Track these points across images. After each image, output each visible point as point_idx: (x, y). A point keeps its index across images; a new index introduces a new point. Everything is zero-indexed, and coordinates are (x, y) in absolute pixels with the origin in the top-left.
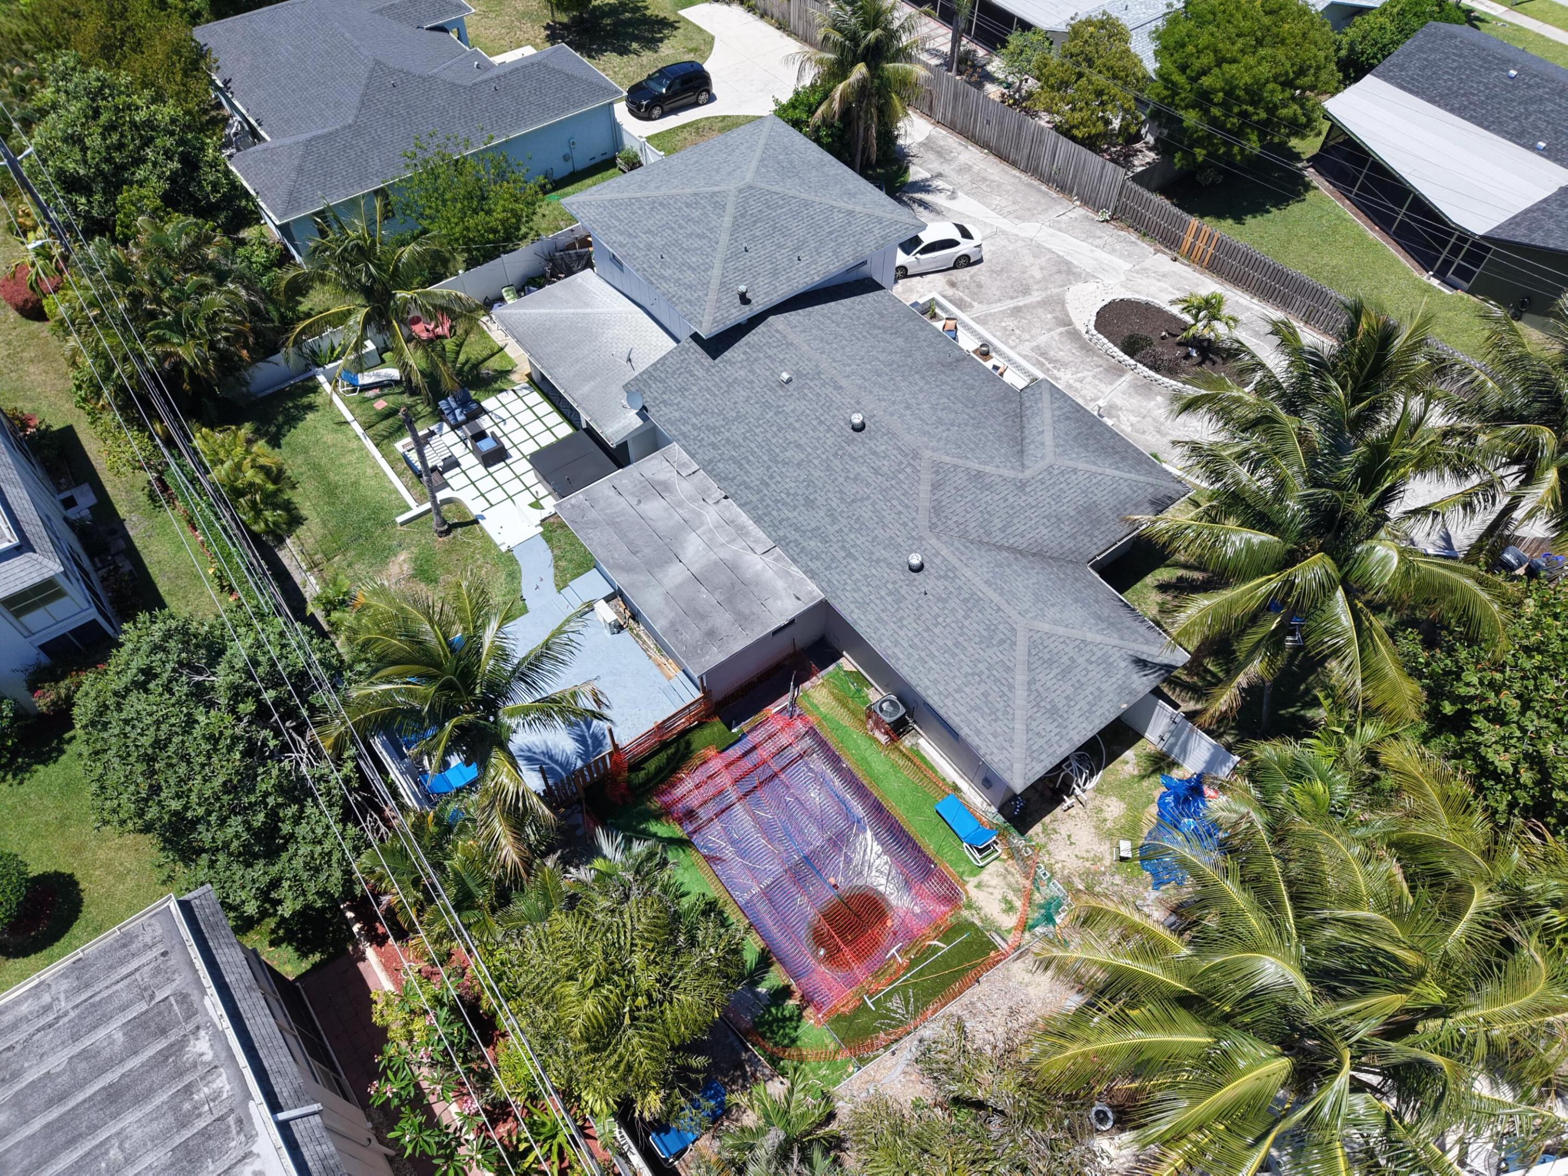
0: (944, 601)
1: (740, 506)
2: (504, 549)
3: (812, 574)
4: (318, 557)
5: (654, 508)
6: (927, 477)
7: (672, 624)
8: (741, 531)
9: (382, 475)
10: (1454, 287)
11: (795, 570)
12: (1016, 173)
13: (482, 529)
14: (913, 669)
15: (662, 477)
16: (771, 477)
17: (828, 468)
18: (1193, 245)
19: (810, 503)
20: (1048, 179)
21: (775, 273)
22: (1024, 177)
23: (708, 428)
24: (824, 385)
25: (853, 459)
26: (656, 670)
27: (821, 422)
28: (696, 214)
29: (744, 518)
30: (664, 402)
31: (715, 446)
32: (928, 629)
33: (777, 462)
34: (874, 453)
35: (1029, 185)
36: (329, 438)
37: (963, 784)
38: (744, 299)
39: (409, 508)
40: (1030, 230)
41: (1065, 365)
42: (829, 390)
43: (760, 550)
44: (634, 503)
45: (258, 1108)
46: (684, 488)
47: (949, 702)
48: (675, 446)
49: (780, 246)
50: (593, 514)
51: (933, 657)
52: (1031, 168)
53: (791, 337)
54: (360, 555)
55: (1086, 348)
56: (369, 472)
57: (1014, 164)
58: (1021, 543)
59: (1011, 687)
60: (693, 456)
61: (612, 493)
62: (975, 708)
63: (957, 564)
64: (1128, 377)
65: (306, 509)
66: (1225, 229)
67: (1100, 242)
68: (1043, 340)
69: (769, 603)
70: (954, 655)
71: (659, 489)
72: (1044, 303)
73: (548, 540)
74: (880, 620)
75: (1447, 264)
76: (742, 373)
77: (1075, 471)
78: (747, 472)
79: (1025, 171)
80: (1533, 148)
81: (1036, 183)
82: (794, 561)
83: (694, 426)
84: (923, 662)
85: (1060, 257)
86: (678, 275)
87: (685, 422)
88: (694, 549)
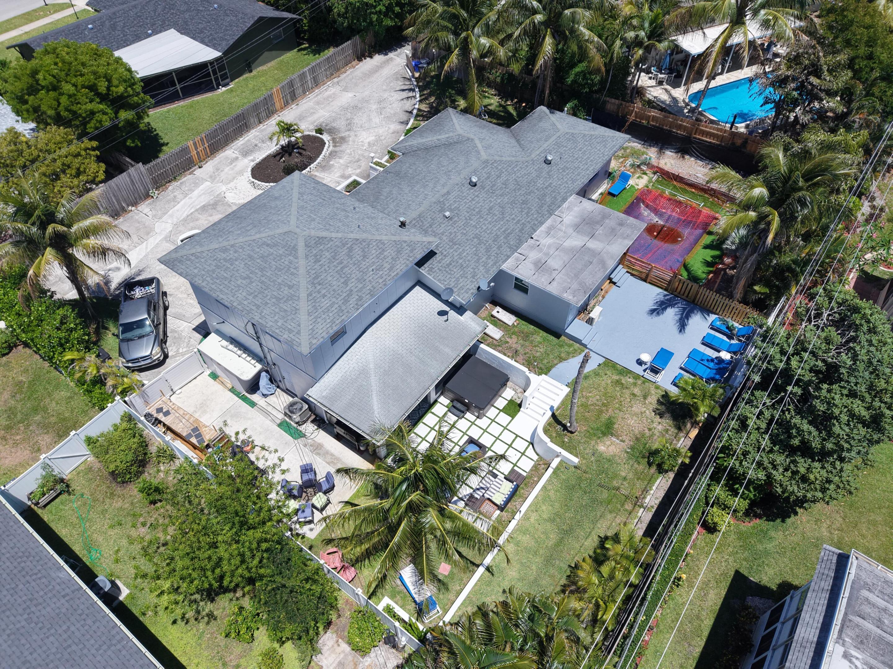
1: (535, 231)
2: (569, 389)
3: (564, 200)
5: (555, 263)
6: (497, 159)
8: (551, 228)
11: (566, 205)
13: (558, 408)
15: (532, 266)
16: (513, 219)
17: (501, 196)
18: (198, 153)
19: (524, 203)
23: (487, 251)
25: (494, 185)
27: (473, 200)
29: (543, 228)
30: (473, 277)
31: (499, 247)
32: (577, 159)
33: (503, 218)
34: (488, 177)
38: (403, 225)
39: (562, 460)
42: (451, 197)
43: (560, 219)
44: (557, 272)
48: (505, 266)
50: (575, 286)
51: (588, 158)
59: (591, 135)
60: (509, 257)
61: (554, 283)
62: (605, 146)
70: (585, 151)
71: (540, 266)
73: (550, 369)
76: (445, 238)
78: (513, 230)
82: (559, 207)
83: (489, 257)
84: (591, 161)
85: (197, 210)
86: (389, 259)
87: (486, 264)
88: (575, 241)
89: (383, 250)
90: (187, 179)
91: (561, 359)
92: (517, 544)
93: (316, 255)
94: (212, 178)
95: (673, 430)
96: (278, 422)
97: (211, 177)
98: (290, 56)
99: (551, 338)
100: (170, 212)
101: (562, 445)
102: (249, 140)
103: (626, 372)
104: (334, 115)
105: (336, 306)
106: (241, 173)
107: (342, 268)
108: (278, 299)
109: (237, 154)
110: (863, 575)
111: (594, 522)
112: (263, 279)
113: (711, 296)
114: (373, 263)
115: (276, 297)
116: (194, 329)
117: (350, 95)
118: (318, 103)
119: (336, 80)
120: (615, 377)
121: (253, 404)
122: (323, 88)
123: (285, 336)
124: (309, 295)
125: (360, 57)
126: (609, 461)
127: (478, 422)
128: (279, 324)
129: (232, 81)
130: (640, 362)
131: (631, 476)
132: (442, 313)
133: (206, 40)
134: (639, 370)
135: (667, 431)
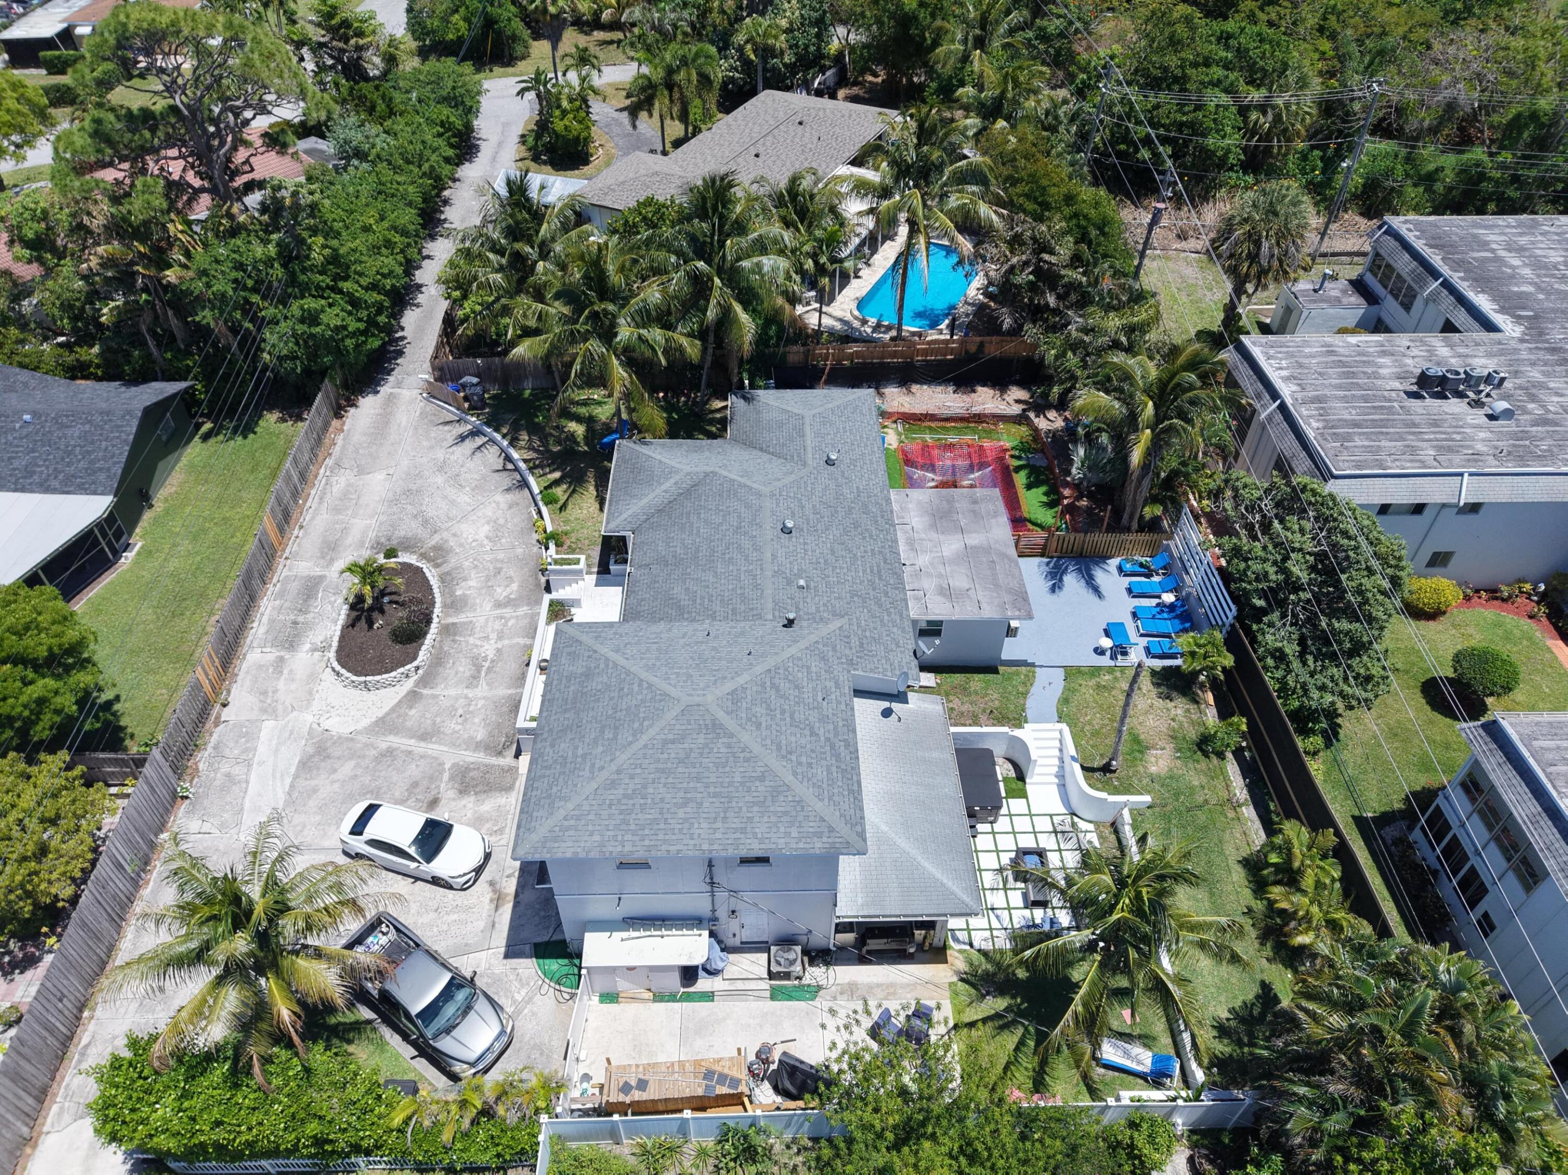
1: (899, 554)
2: (1065, 724)
3: (888, 501)
5: (960, 581)
8: (911, 543)
11: (895, 507)
13: (1079, 755)
15: (940, 599)
16: (866, 552)
18: (211, 682)
19: (856, 525)
23: (880, 606)
25: (808, 520)
27: (805, 550)
29: (902, 547)
30: (897, 645)
31: (886, 594)
33: (855, 556)
42: (782, 559)
44: (973, 592)
46: (929, 584)
48: (913, 614)
50: (1007, 597)
51: (861, 437)
53: (770, 605)
60: (906, 600)
61: (984, 605)
71: (948, 593)
73: (1024, 713)
76: (826, 615)
78: (878, 566)
82: (891, 512)
83: (889, 614)
84: (867, 439)
85: (296, 777)
86: (824, 675)
87: (893, 621)
88: (952, 545)
89: (808, 668)
90: (215, 736)
91: (1025, 695)
93: (749, 720)
94: (269, 710)
95: (1192, 707)
96: (768, 994)
97: (264, 711)
98: (195, 451)
99: (990, 677)
100: (247, 805)
101: (1116, 791)
102: (272, 621)
103: (1095, 671)
104: (383, 518)
105: (834, 769)
106: (313, 678)
107: (792, 717)
108: (762, 804)
109: (272, 655)
111: (1222, 853)
112: (712, 789)
113: (1100, 539)
114: (814, 689)
115: (754, 804)
116: (507, 956)
117: (380, 476)
118: (337, 510)
119: (329, 462)
120: (1092, 683)
121: (709, 996)
122: (320, 482)
123: (818, 845)
124: (795, 774)
125: (338, 412)
126: (1171, 777)
127: (997, 827)
128: (795, 834)
129: (130, 535)
130: (1099, 651)
131: (1204, 780)
132: (887, 713)
133: (55, 484)
134: (1105, 661)
135: (1188, 710)
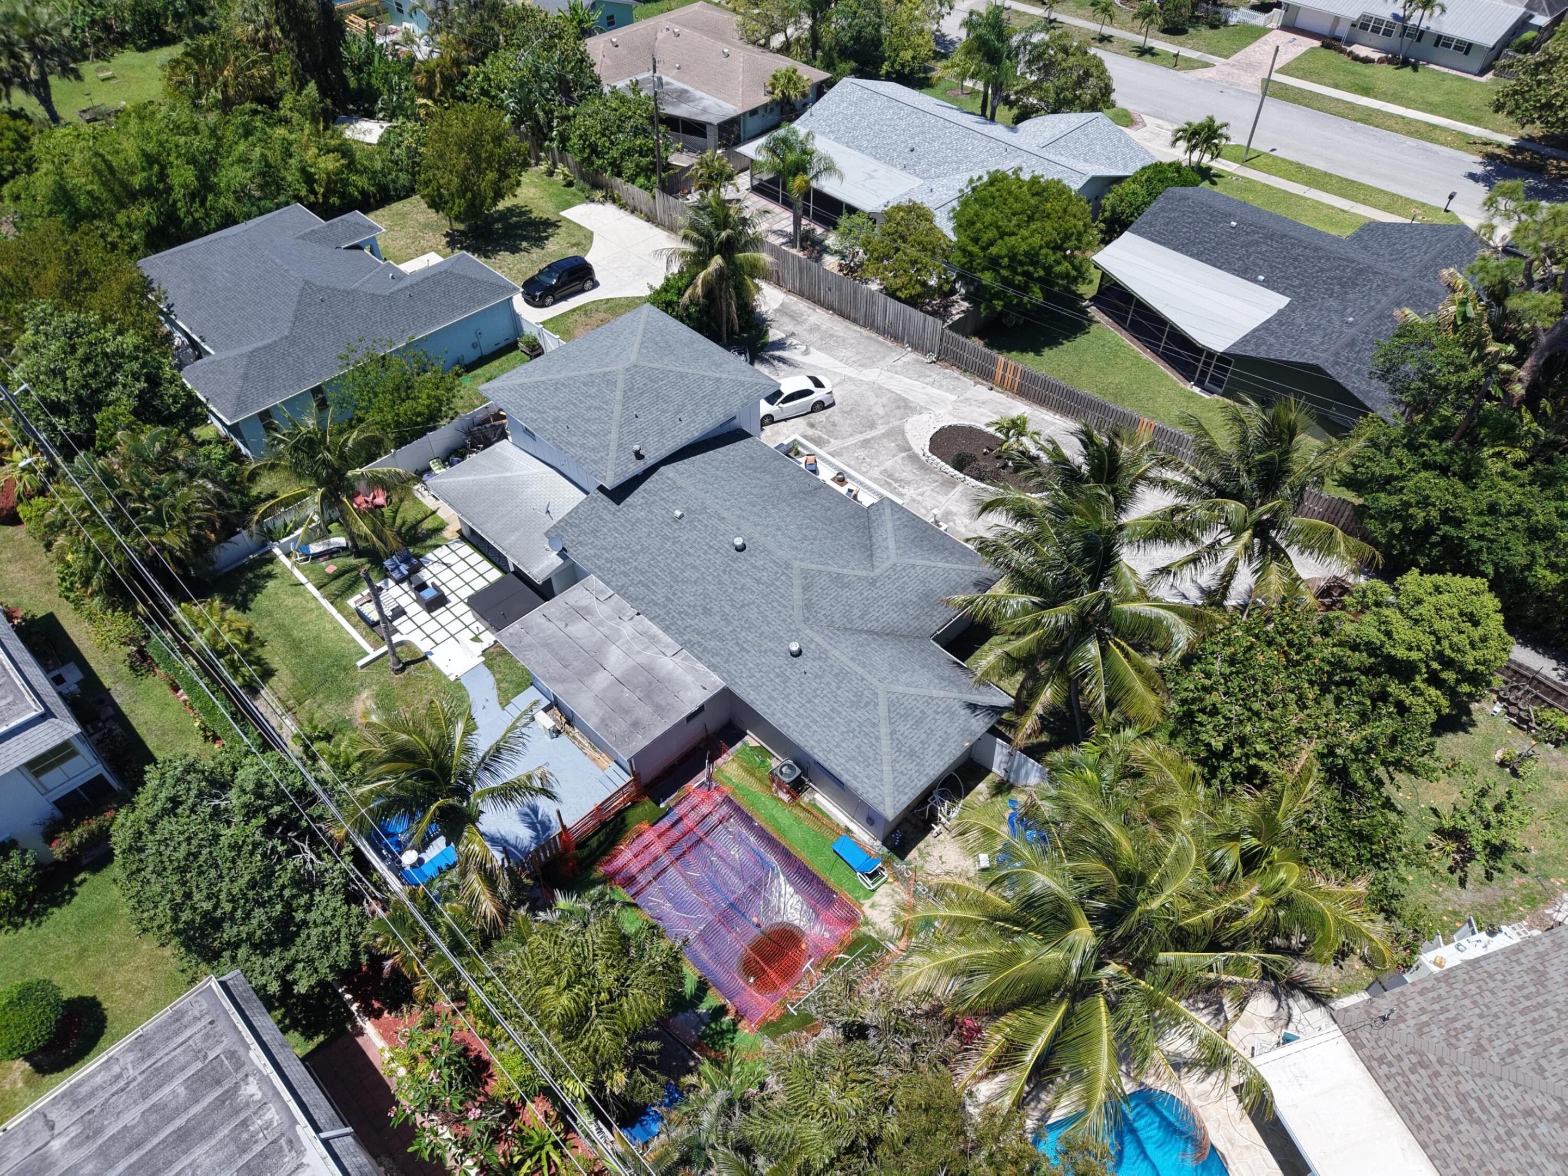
0: (821, 677)
1: (650, 619)
2: (452, 678)
3: (713, 667)
4: (291, 703)
5: (579, 629)
6: (798, 582)
7: (603, 720)
8: (653, 639)
9: (338, 628)
10: (1211, 392)
11: (700, 666)
12: (857, 328)
13: (431, 663)
14: (801, 733)
15: (583, 603)
16: (674, 594)
17: (720, 582)
18: (1003, 377)
19: (707, 611)
20: (883, 332)
21: (661, 433)
22: (865, 332)
23: (618, 560)
24: (710, 517)
25: (739, 573)
26: (592, 764)
27: (710, 547)
28: (593, 391)
29: (655, 629)
30: (580, 543)
31: (625, 574)
32: (810, 701)
33: (677, 582)
34: (755, 567)
35: (869, 338)
36: (289, 602)
37: (853, 827)
38: (639, 456)
39: (366, 654)
40: (872, 375)
41: (908, 483)
42: (715, 521)
43: (670, 653)
44: (562, 626)
45: (304, 1130)
46: (602, 610)
47: (831, 756)
48: (593, 577)
49: (664, 411)
50: (529, 639)
51: (816, 722)
52: (869, 323)
53: (680, 482)
54: (328, 697)
55: (924, 467)
56: (328, 626)
57: (855, 321)
58: (876, 626)
59: (878, 738)
60: (608, 584)
61: (543, 620)
62: (852, 759)
63: (828, 647)
64: (960, 488)
65: (275, 662)
66: (1027, 362)
67: (930, 380)
68: (888, 464)
69: (681, 695)
70: (832, 719)
71: (582, 613)
72: (887, 435)
73: (490, 667)
74: (771, 697)
75: (1204, 373)
76: (642, 513)
77: (914, 566)
78: (653, 592)
79: (864, 326)
80: (1255, 281)
81: (874, 335)
82: (699, 659)
83: (607, 560)
84: (808, 727)
86: (582, 441)
87: (599, 558)
88: (615, 658)
89: (595, 436)
90: (967, 380)
92: (311, 610)
110: (22, 706)
114: (579, 429)
126: (349, 698)
131: (320, 711)
